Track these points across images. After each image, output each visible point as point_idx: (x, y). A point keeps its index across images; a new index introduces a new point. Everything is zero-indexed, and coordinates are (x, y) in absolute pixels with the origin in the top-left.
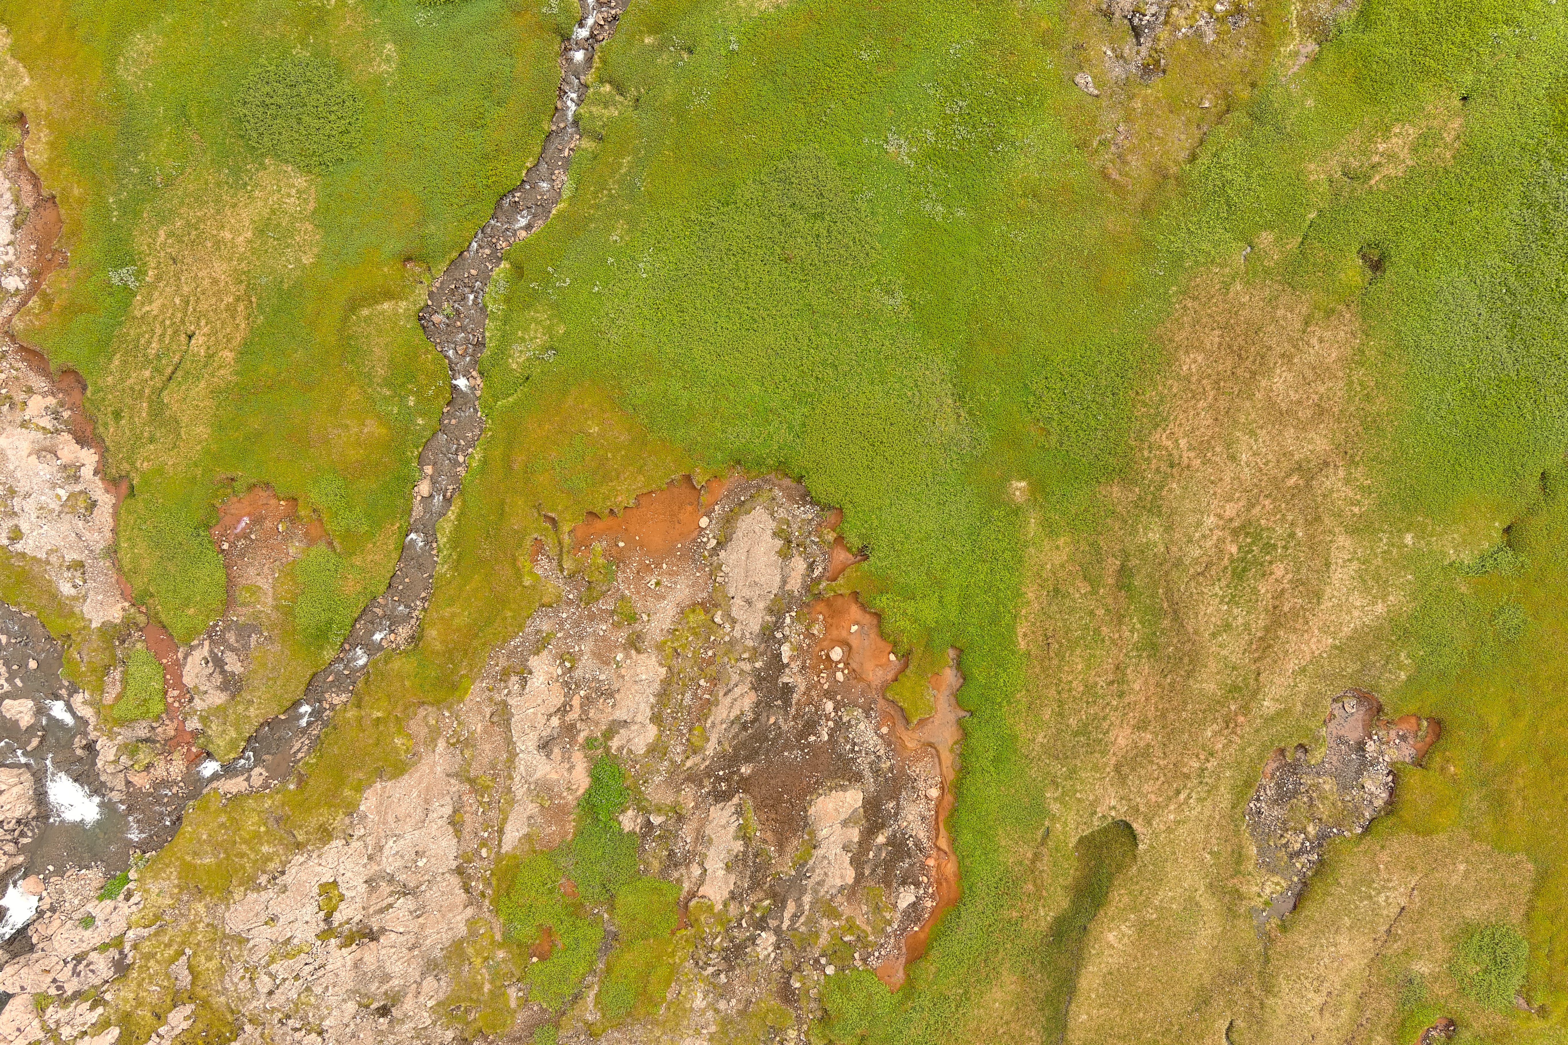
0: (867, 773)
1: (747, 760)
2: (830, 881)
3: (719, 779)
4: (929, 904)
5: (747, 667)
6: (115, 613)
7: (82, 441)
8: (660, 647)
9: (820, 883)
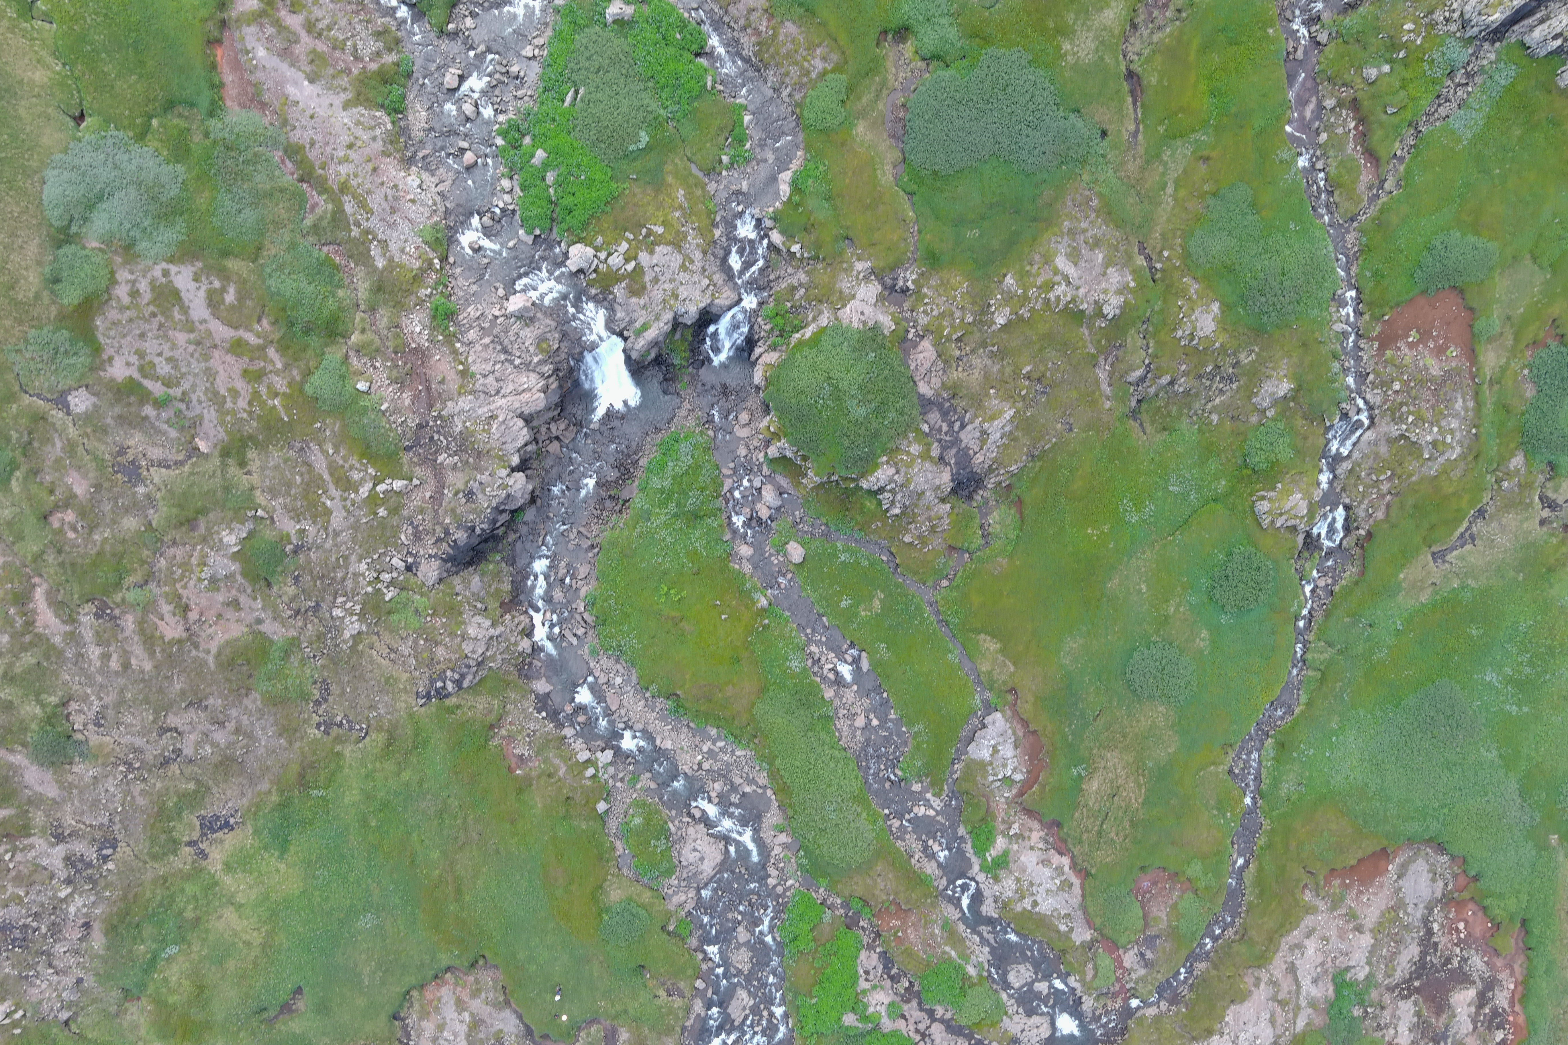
0: (1478, 980)
1: (1417, 979)
2: (1461, 1031)
3: (1403, 989)
4: (1510, 1037)
5: (1415, 935)
6: (1087, 936)
7: (1061, 854)
8: (1371, 931)
9: (1457, 1033)
